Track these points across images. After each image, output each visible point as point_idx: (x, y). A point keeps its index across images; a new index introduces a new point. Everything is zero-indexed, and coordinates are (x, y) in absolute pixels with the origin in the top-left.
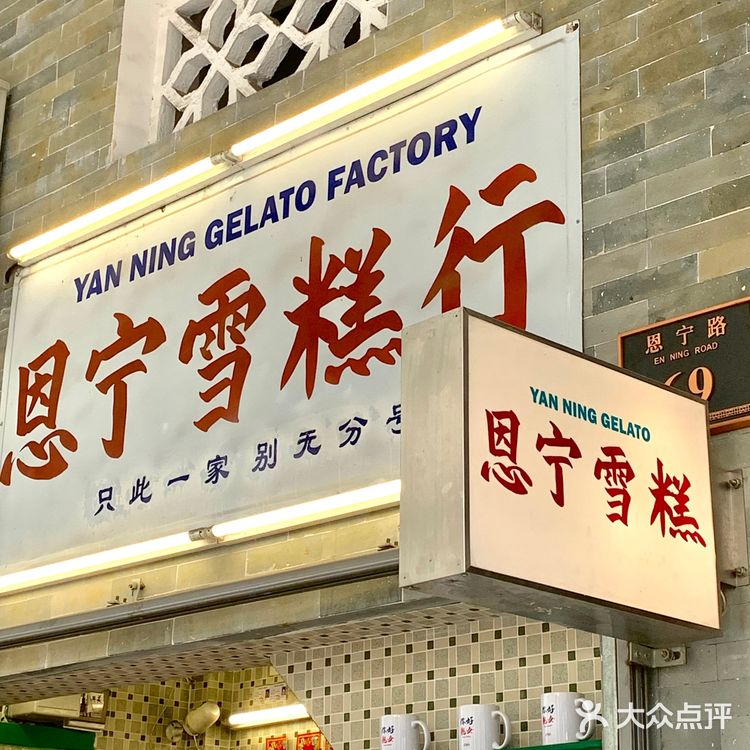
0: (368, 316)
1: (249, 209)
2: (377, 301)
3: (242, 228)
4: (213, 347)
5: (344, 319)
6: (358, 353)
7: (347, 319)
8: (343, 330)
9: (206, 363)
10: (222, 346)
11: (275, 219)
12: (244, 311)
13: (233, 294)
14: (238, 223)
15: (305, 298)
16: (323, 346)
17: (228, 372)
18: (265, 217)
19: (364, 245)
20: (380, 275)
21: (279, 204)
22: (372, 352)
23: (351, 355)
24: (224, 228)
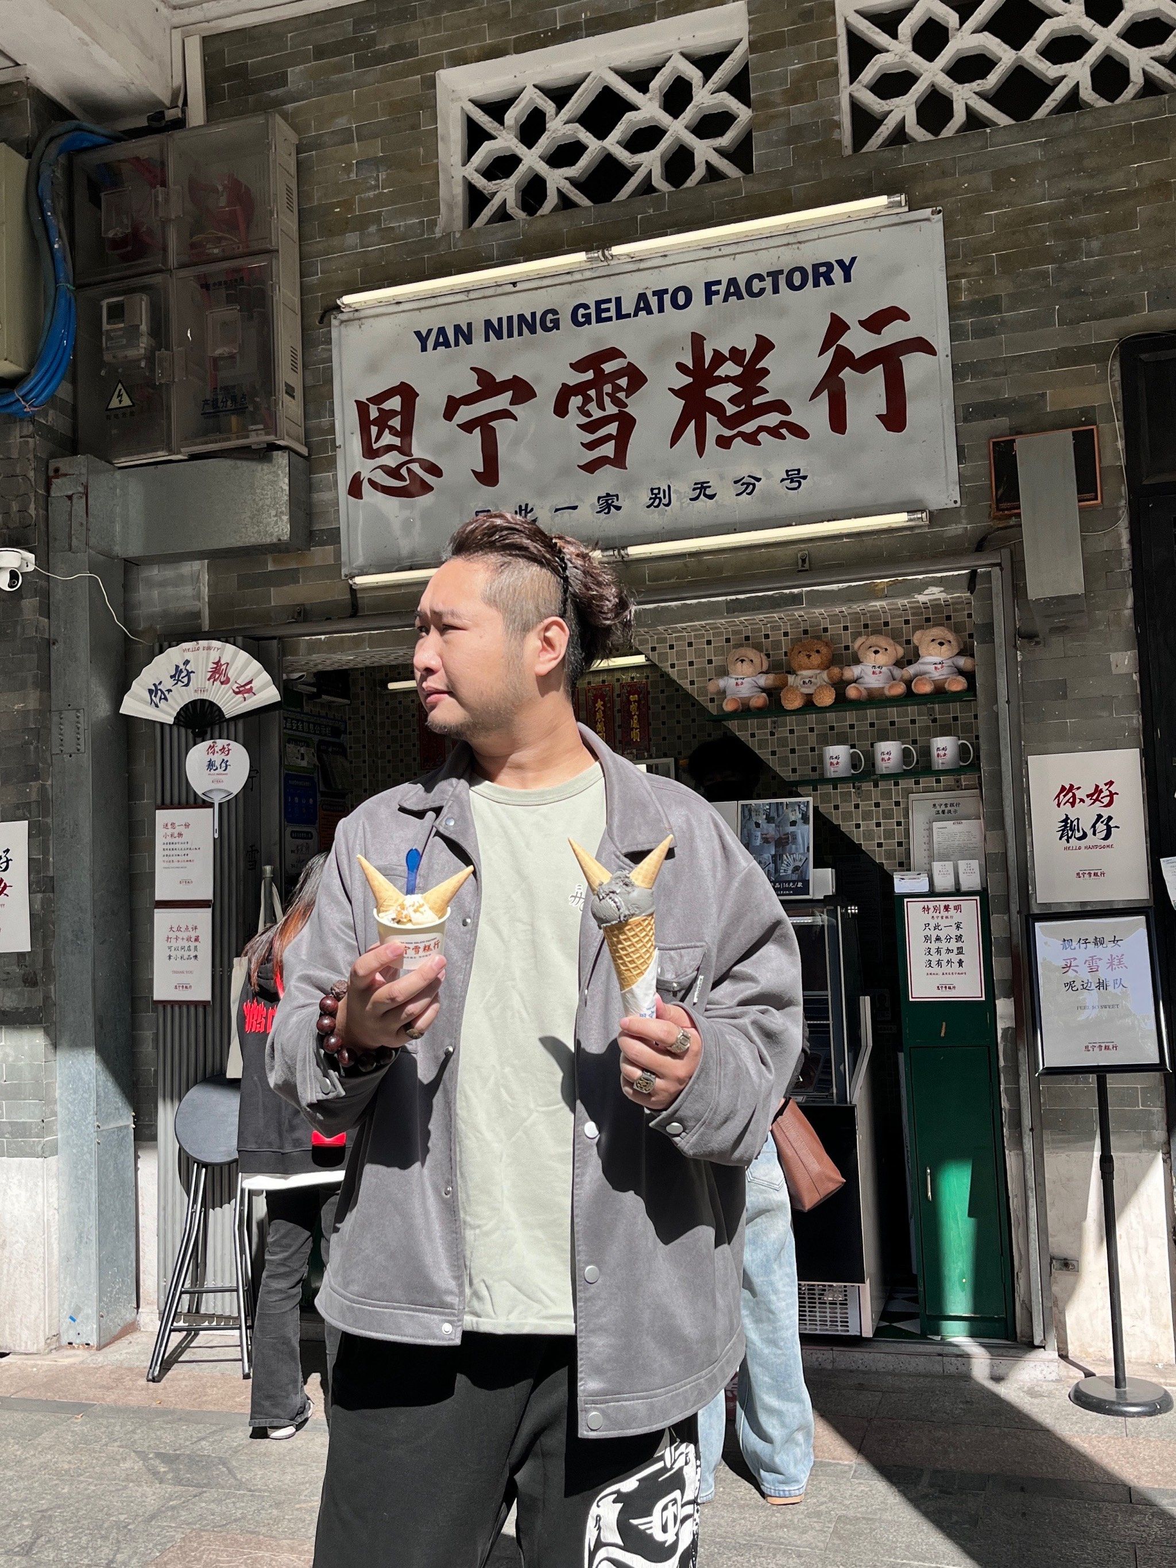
0: (756, 401)
1: (618, 300)
2: (764, 391)
3: (613, 313)
4: (592, 407)
5: (731, 400)
6: (749, 427)
7: (733, 400)
8: (731, 410)
9: (586, 420)
10: (601, 406)
11: (650, 312)
12: (623, 382)
13: (608, 367)
14: (608, 310)
15: (690, 380)
16: (711, 420)
17: (612, 428)
18: (638, 310)
19: (749, 347)
20: (765, 372)
21: (654, 302)
22: (761, 429)
23: (742, 428)
24: (592, 311)
